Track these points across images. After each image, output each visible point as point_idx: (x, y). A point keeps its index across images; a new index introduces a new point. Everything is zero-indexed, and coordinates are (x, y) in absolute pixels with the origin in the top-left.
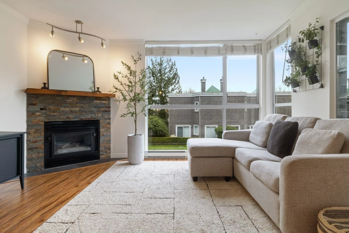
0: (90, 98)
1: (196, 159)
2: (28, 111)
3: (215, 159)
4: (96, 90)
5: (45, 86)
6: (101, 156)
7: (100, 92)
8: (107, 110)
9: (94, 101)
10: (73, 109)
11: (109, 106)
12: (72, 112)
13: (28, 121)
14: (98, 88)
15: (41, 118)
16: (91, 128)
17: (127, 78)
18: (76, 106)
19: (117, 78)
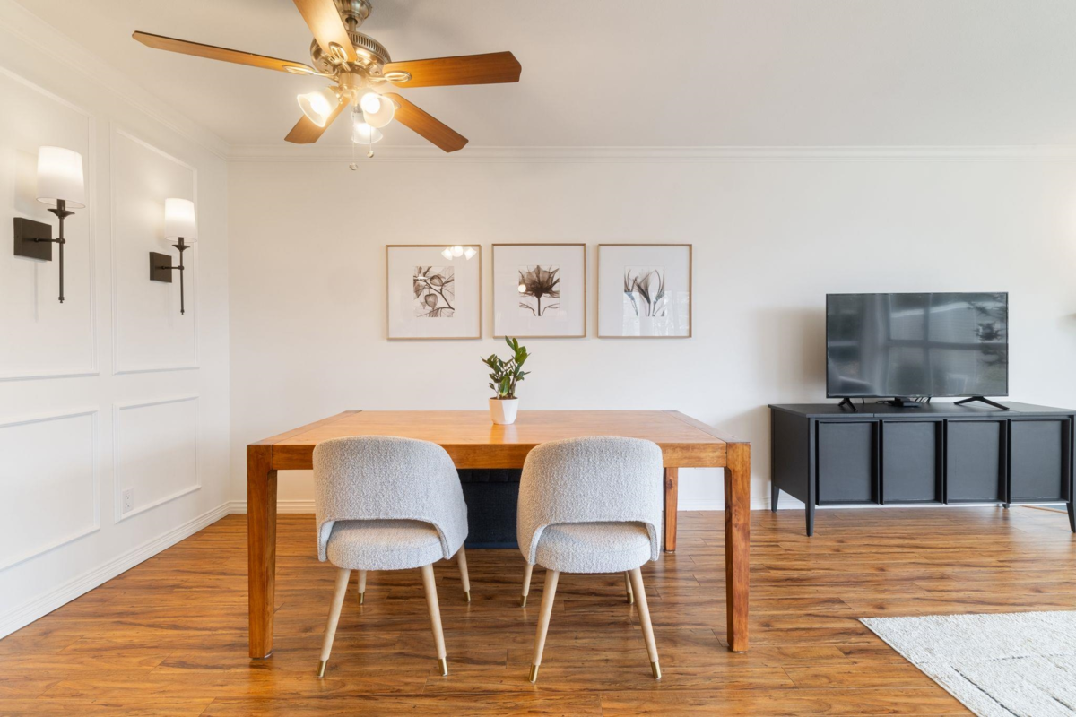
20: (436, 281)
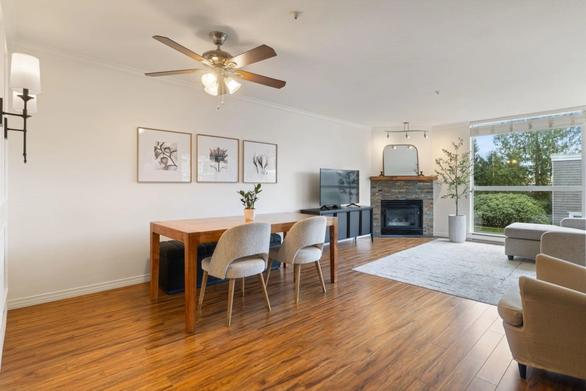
0: (414, 181)
1: (511, 239)
2: (371, 192)
3: (533, 242)
4: (420, 173)
5: (382, 174)
6: (424, 233)
7: (423, 175)
8: (430, 191)
9: (418, 183)
10: (401, 191)
11: (431, 187)
12: (400, 193)
13: (371, 199)
14: (421, 172)
15: (379, 198)
16: (415, 207)
17: (447, 164)
18: (403, 188)
19: (439, 163)
20: (167, 150)
